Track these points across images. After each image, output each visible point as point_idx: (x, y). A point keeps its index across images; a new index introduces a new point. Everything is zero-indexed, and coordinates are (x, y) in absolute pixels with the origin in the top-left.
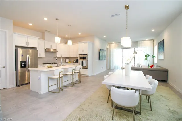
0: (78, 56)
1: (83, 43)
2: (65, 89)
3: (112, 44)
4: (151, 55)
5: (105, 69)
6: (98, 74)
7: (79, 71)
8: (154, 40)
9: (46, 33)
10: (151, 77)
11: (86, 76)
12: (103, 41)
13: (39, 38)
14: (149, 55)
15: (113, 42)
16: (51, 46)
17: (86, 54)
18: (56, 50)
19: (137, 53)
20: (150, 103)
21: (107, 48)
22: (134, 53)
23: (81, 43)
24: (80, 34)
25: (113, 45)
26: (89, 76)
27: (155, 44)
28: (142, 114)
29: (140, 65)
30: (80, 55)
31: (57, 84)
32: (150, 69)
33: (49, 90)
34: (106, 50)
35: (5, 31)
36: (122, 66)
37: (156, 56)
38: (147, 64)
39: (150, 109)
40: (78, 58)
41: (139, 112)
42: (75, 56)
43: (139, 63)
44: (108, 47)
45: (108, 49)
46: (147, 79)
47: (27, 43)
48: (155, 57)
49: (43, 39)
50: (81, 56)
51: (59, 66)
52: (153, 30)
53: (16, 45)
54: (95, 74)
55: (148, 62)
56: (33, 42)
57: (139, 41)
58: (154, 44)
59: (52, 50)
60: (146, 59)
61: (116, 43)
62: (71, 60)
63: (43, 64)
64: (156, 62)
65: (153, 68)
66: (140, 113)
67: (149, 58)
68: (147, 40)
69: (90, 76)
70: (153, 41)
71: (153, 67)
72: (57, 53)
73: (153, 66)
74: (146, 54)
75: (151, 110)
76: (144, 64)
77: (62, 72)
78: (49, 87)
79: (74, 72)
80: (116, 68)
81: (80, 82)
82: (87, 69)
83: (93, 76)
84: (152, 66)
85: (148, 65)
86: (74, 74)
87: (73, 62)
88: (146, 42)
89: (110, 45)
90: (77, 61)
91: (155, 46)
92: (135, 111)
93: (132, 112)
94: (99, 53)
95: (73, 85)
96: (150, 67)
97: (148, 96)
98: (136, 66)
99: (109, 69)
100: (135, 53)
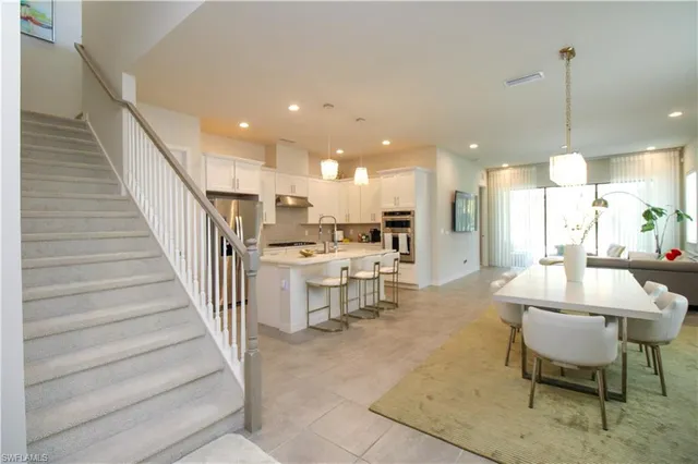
0: (380, 219)
1: (397, 172)
2: (355, 325)
3: (502, 172)
4: (670, 211)
5: (474, 266)
6: (449, 284)
7: (390, 269)
8: (681, 151)
9: (280, 149)
10: (663, 288)
11: (410, 288)
12: (469, 161)
13: (263, 163)
14: (660, 212)
15: (505, 165)
16: (293, 188)
17: (409, 213)
18: (306, 199)
19: (609, 204)
20: (658, 378)
21: (481, 189)
22: (594, 205)
23: (393, 172)
24: (386, 143)
25: (506, 175)
26: (420, 288)
27: (687, 167)
28: (628, 400)
29: (623, 249)
30: (386, 214)
31: (328, 307)
32: (664, 263)
33: (310, 324)
34: (476, 192)
35: (185, 149)
36: (543, 257)
37: (694, 216)
38: (654, 249)
39: (660, 392)
40: (379, 224)
41: (620, 396)
42: (368, 220)
43: (617, 243)
44: (483, 183)
45: (485, 192)
46: (649, 293)
47: (235, 182)
48: (688, 220)
49: (270, 167)
50: (389, 218)
51: (331, 252)
52: (676, 114)
53: (209, 189)
54: (441, 283)
55: (657, 238)
56: (249, 178)
57: (616, 156)
58: (682, 164)
59: (290, 202)
60: (646, 228)
61: (515, 167)
62: (351, 232)
63: (271, 245)
64: (691, 238)
65: (678, 260)
66: (622, 398)
67: (660, 222)
68: (651, 152)
69: (422, 290)
70: (677, 154)
71: (678, 257)
72: (310, 209)
73: (680, 254)
74: (646, 208)
75: (664, 394)
76: (640, 245)
77: (346, 269)
78: (309, 313)
79: (380, 273)
80: (520, 262)
81: (397, 305)
82: (413, 262)
83: (433, 288)
84: (674, 254)
85: (659, 251)
86: (378, 277)
87: (361, 241)
88: (647, 157)
89: (491, 174)
90: (375, 237)
91: (690, 173)
92: (605, 391)
93: (597, 395)
94: (454, 206)
95: (377, 313)
96: (665, 259)
97: (653, 348)
98: (603, 255)
99: (490, 266)
100: (600, 202)
